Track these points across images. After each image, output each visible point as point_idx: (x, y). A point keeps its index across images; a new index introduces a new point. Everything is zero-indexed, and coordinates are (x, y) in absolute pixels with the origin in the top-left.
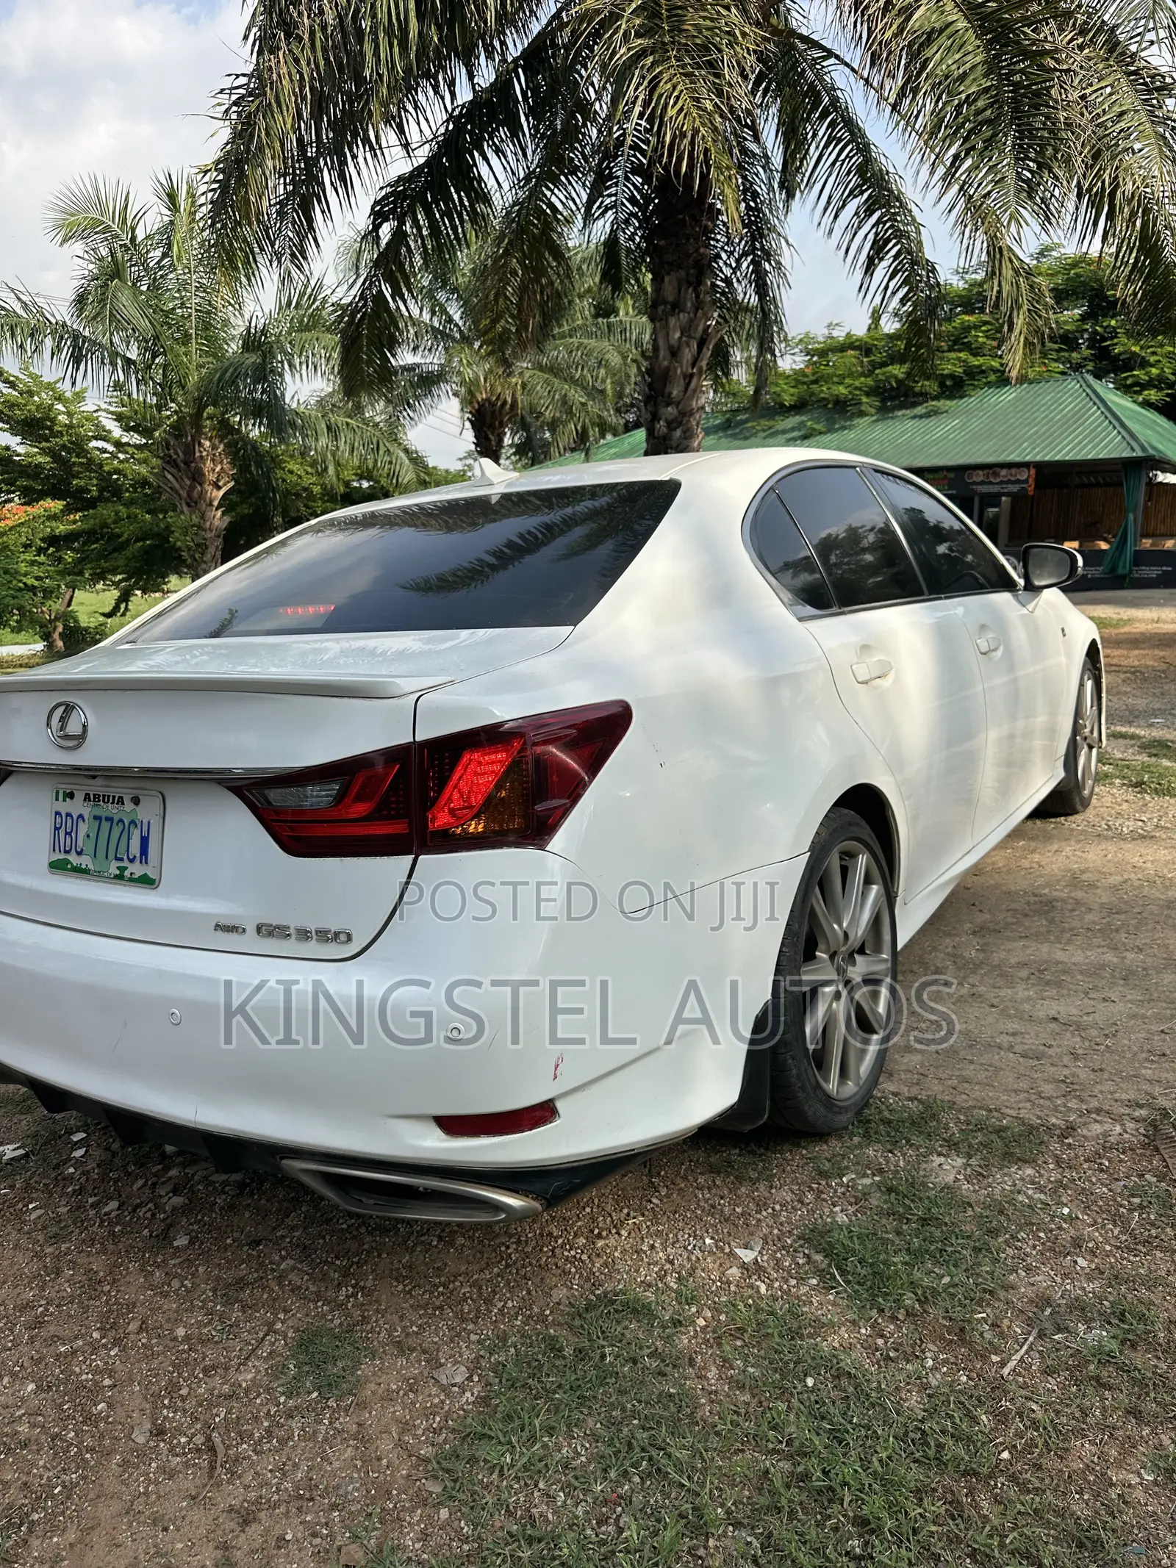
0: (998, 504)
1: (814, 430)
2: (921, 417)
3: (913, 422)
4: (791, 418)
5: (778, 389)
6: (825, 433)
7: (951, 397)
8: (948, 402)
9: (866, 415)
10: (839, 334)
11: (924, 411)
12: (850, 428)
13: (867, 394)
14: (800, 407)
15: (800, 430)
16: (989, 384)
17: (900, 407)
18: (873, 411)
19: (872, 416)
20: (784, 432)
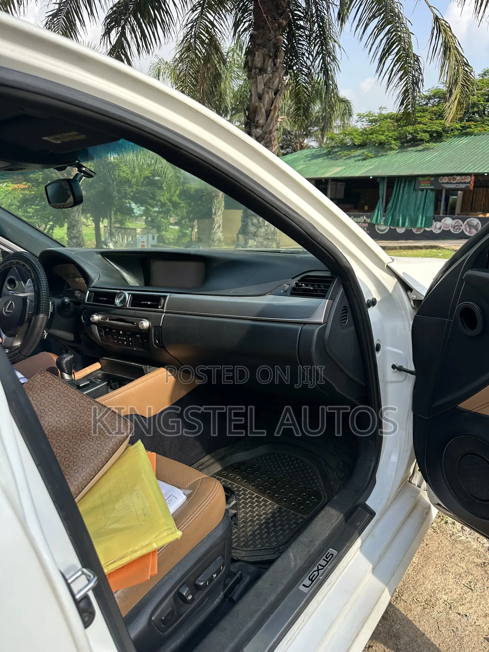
0: (456, 195)
1: (368, 156)
2: (420, 151)
3: (416, 153)
4: (359, 151)
5: (353, 136)
6: (373, 158)
7: (435, 142)
8: (434, 144)
9: (394, 150)
10: (385, 112)
11: (422, 148)
12: (386, 155)
13: (395, 140)
14: (363, 145)
15: (362, 156)
16: (455, 136)
17: (410, 147)
18: (397, 148)
19: (397, 150)
20: (355, 157)
